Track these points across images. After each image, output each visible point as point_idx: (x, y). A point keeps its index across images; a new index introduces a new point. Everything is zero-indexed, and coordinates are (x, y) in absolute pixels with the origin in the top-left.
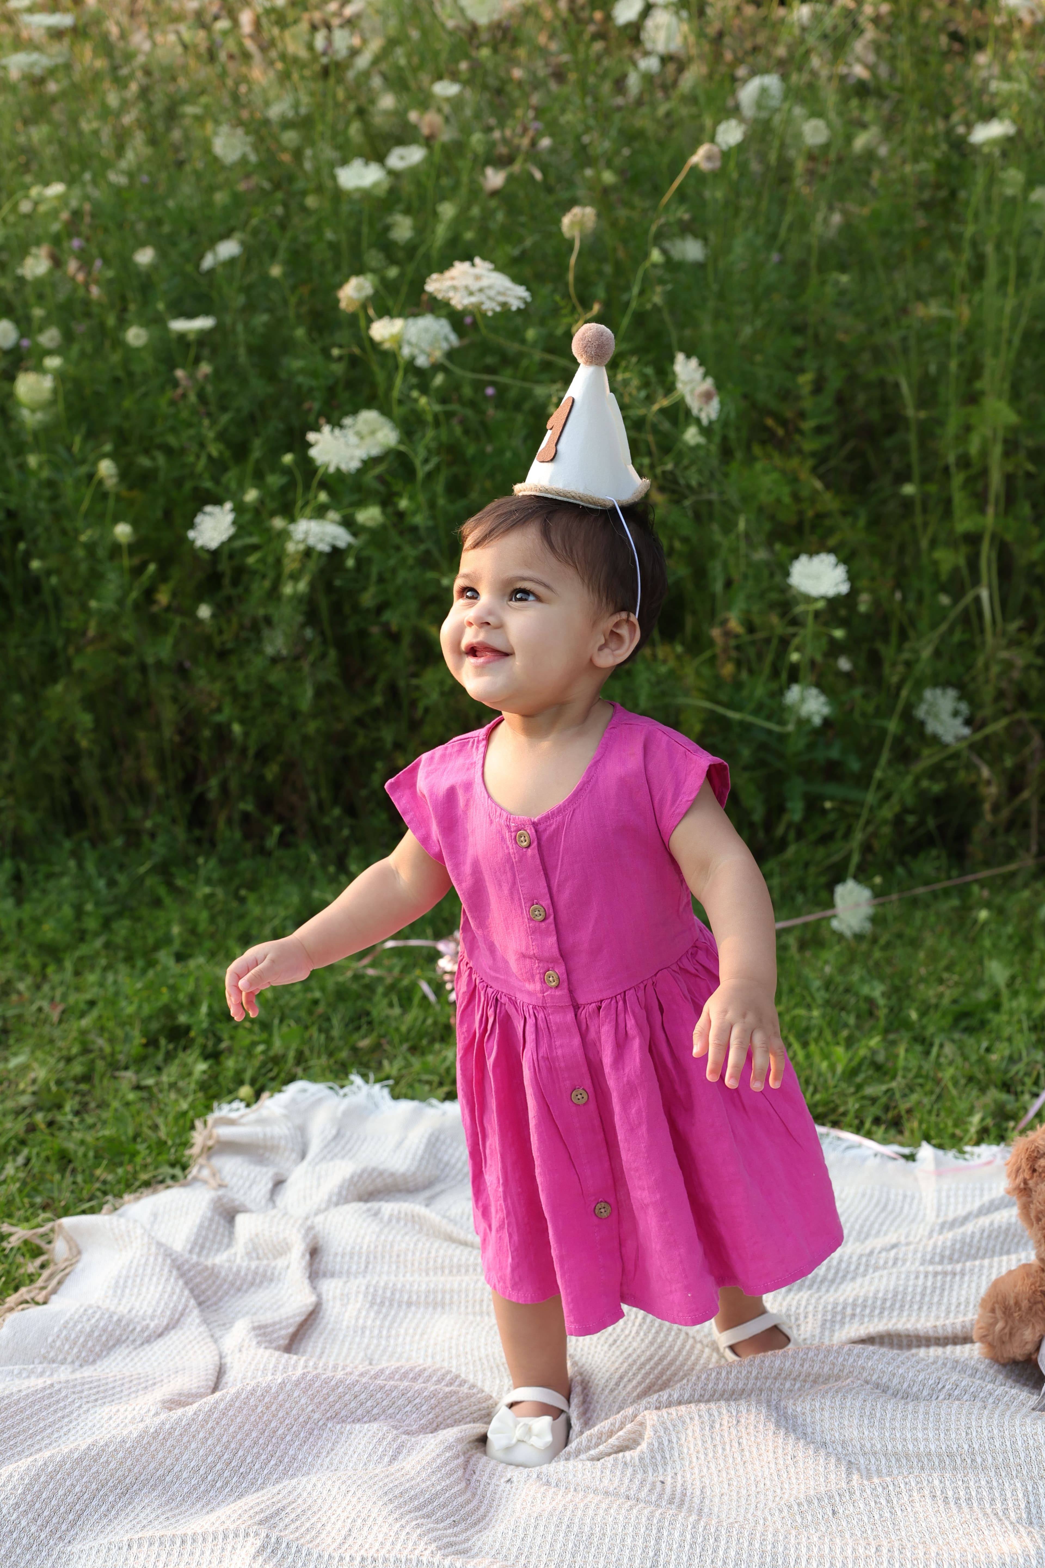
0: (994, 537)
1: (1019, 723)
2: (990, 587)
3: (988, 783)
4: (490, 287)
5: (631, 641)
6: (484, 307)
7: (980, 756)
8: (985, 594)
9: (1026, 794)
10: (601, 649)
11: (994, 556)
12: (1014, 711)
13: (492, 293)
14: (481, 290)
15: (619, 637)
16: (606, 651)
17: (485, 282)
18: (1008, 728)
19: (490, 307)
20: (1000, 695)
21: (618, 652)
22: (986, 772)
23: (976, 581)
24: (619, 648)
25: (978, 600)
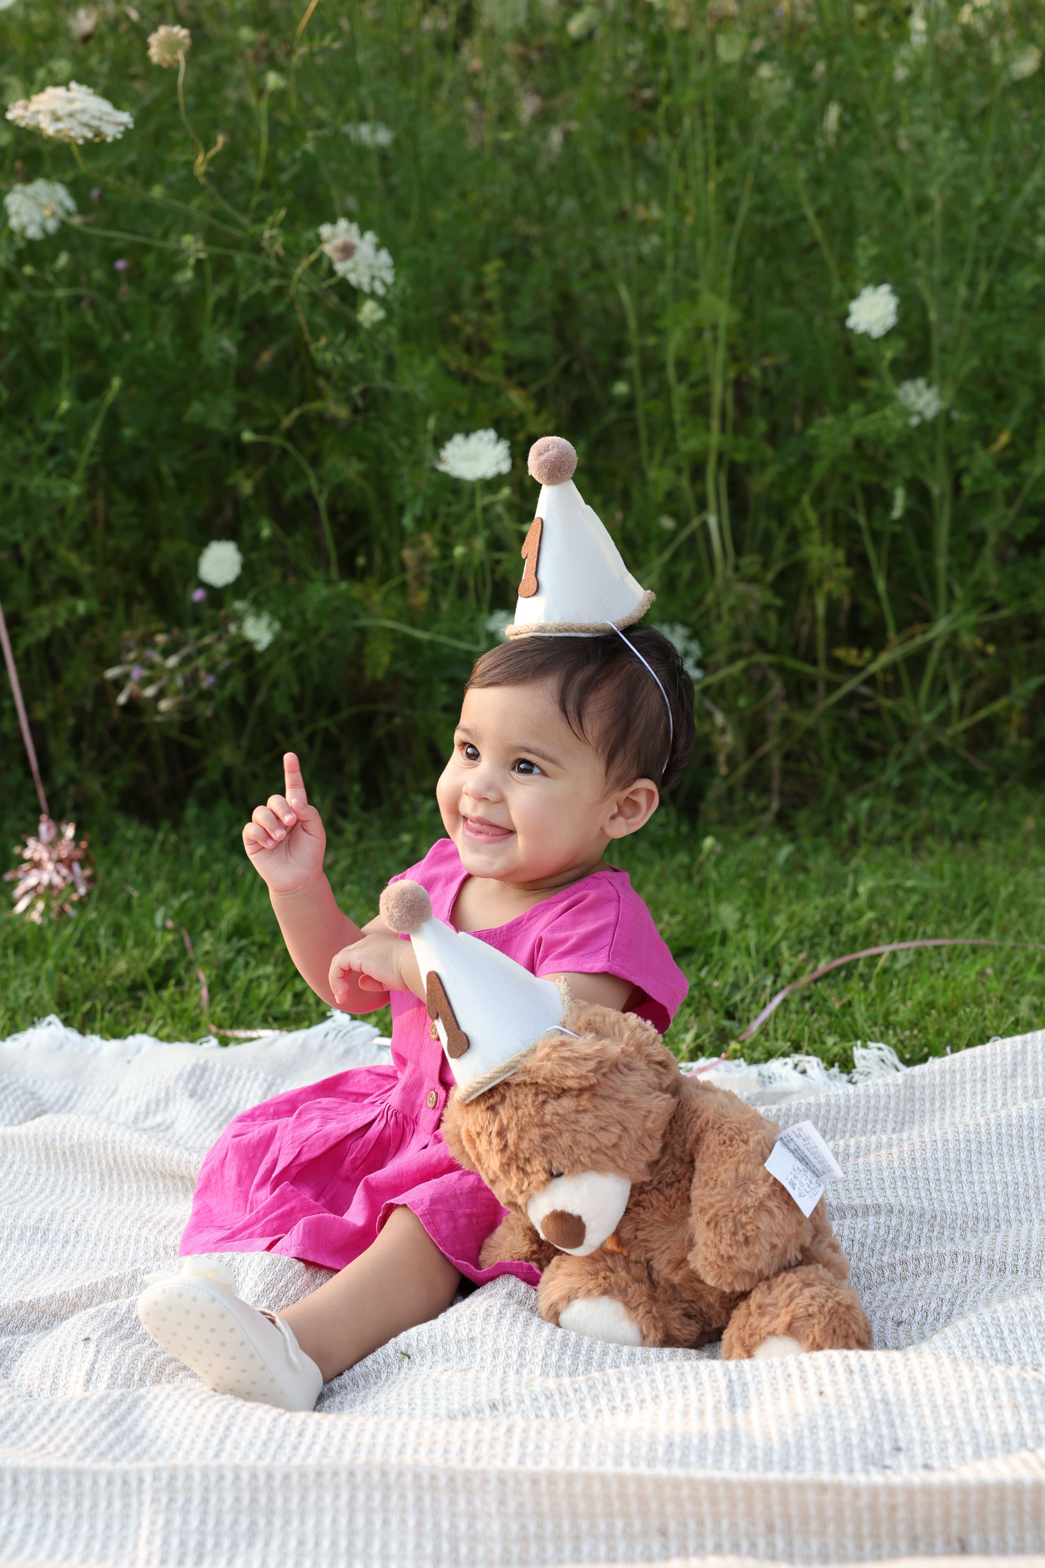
0: (720, 457)
1: (758, 665)
2: (719, 512)
3: (723, 731)
4: (83, 111)
5: (649, 806)
6: (73, 134)
7: (715, 702)
8: (712, 521)
9: (767, 747)
10: (613, 817)
11: (723, 479)
12: (751, 653)
13: (85, 118)
14: (71, 115)
15: (636, 805)
16: (620, 820)
17: (77, 106)
18: (745, 671)
19: (79, 133)
20: (737, 636)
21: (631, 820)
22: (720, 719)
23: (702, 505)
24: (634, 815)
25: (705, 526)
